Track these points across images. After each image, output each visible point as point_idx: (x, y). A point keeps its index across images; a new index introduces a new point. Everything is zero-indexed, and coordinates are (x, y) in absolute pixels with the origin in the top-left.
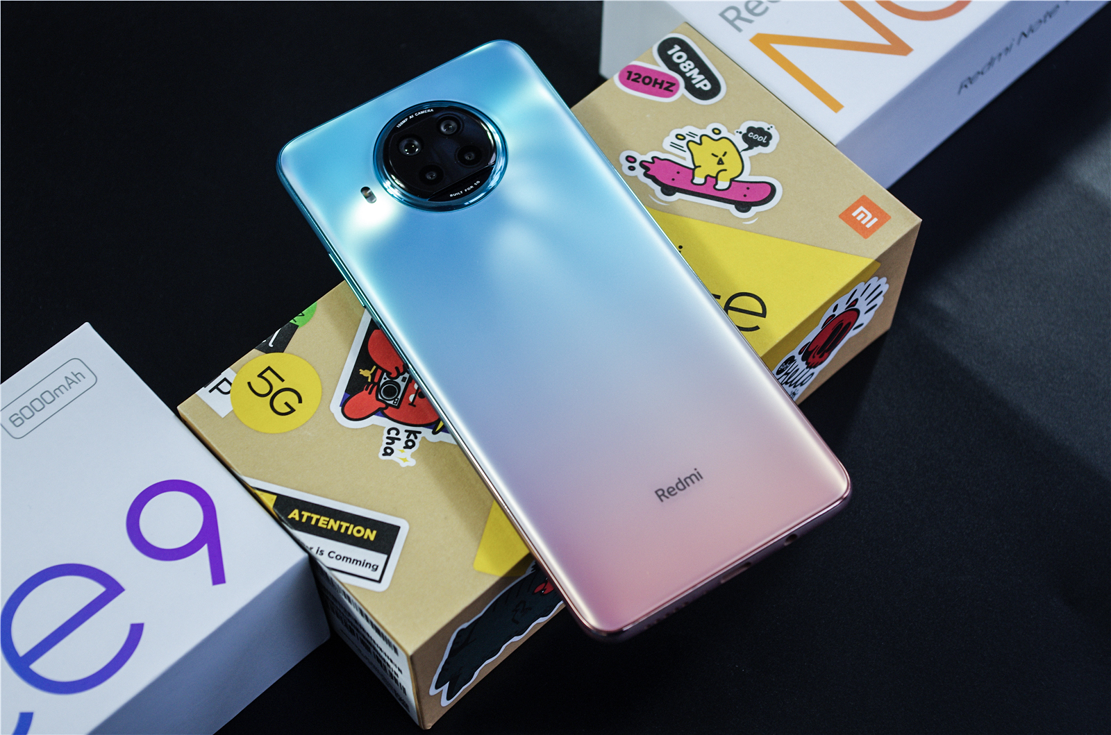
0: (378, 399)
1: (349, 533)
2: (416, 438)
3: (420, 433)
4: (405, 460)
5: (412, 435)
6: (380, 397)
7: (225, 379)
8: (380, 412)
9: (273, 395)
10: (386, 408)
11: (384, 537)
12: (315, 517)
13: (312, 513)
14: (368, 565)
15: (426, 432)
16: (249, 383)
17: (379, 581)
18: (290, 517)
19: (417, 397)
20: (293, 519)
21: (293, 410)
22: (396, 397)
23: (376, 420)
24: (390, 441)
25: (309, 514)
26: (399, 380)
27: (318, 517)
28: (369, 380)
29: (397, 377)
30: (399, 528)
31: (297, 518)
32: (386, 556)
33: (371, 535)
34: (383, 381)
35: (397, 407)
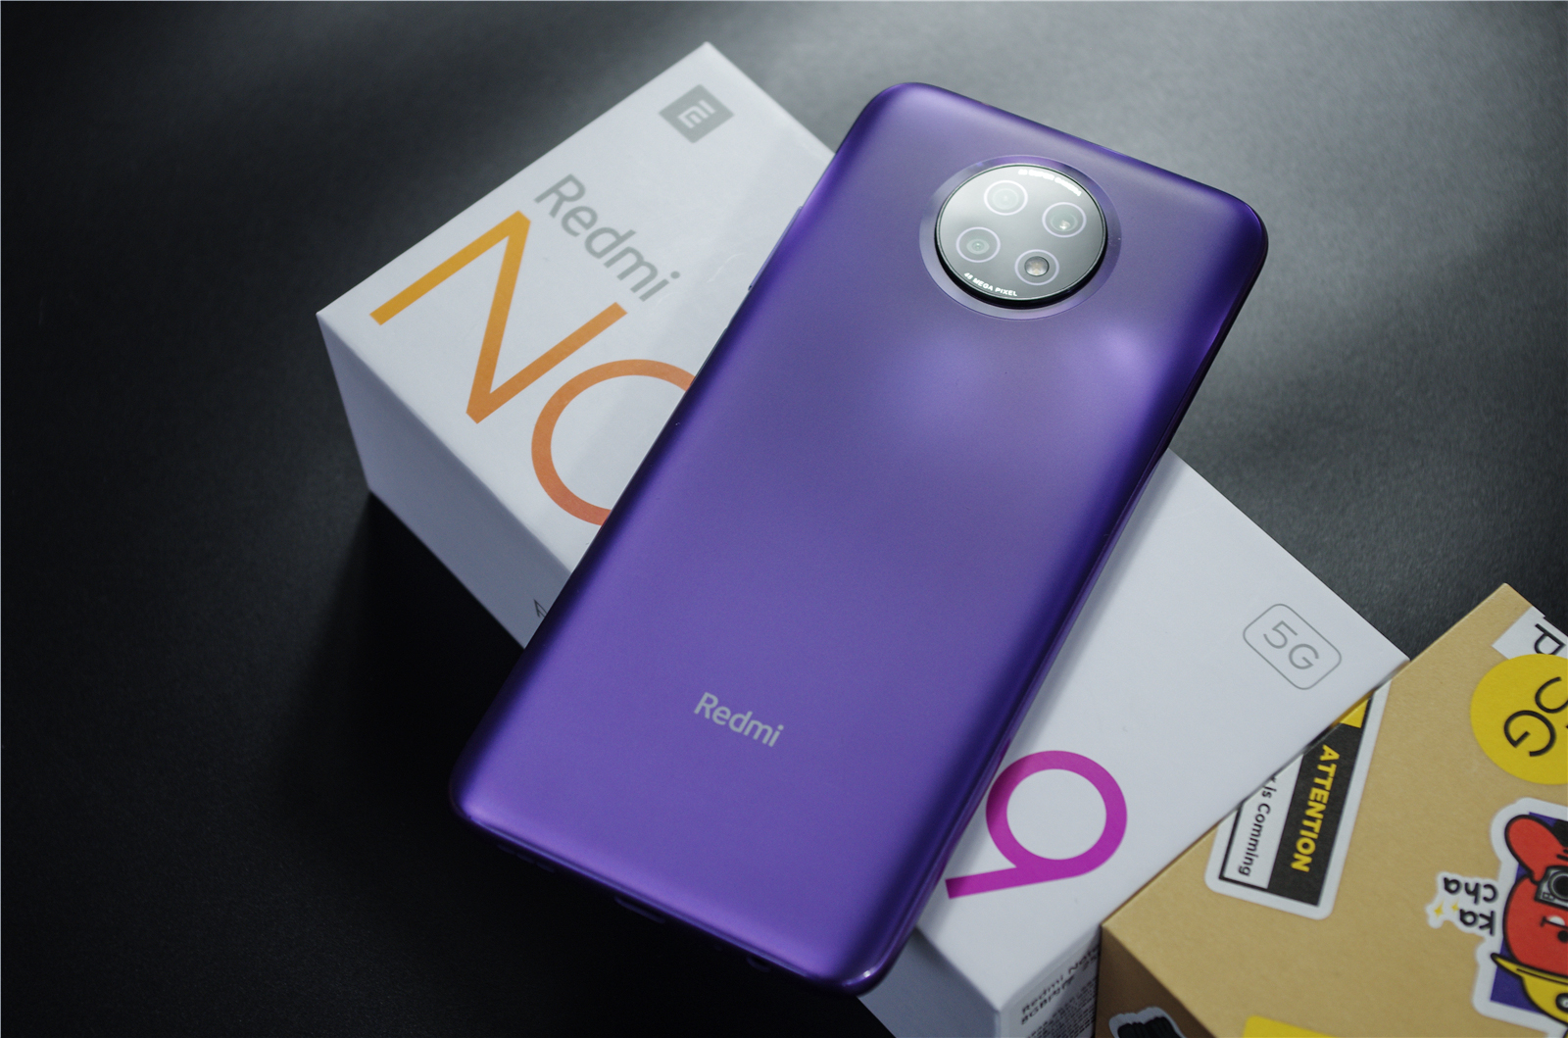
0: (1549, 869)
1: (1303, 832)
2: (1481, 927)
3: (1492, 933)
4: (1439, 911)
5: (1486, 922)
6: (1552, 872)
7: (1561, 645)
8: (1524, 873)
9: (1541, 713)
10: (1533, 882)
11: (1298, 883)
12: (1328, 783)
13: (1334, 777)
14: (1248, 861)
15: (1493, 942)
16: (1558, 679)
17: (1222, 877)
18: (1326, 748)
19: (1559, 930)
20: (1322, 752)
21: (1515, 743)
22: (1555, 897)
23: (1509, 867)
24: (1472, 888)
25: (1332, 775)
27: (1328, 787)
30: (1315, 904)
31: (1323, 758)
33: (1301, 863)
35: (1536, 899)
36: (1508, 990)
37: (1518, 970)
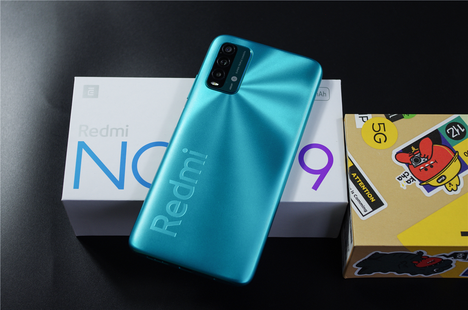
0: (410, 160)
1: (367, 194)
3: (415, 181)
4: (403, 185)
5: (412, 180)
6: (411, 160)
7: (367, 117)
8: (408, 165)
9: (378, 133)
10: (411, 165)
11: (376, 204)
12: (360, 180)
13: (360, 178)
14: (364, 208)
15: (417, 182)
16: (373, 124)
17: (363, 216)
18: (352, 174)
19: (424, 169)
20: (353, 175)
21: (380, 142)
22: (417, 164)
23: (404, 166)
24: (403, 176)
25: (359, 178)
26: (422, 159)
27: (361, 181)
28: (413, 152)
29: (422, 158)
30: (383, 204)
31: (354, 177)
32: (372, 210)
33: (373, 200)
34: (417, 155)
35: (415, 167)
36: (430, 188)
37: (426, 183)
